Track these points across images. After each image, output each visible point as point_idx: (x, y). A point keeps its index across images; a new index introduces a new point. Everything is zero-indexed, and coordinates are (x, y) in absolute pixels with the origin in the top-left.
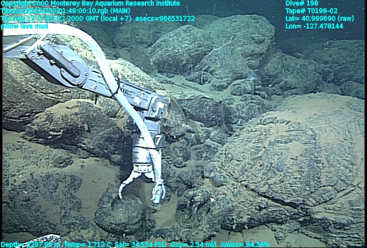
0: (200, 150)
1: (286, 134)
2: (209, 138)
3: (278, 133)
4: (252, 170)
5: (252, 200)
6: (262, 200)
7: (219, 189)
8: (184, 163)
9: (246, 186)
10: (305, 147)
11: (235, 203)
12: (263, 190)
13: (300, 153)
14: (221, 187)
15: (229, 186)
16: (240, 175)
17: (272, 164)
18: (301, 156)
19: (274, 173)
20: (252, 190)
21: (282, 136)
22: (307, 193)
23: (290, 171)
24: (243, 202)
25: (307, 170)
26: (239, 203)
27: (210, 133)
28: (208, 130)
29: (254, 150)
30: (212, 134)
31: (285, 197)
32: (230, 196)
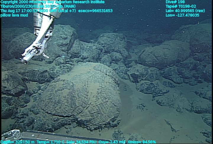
0: (35, 97)
1: (62, 86)
2: (40, 89)
3: (59, 86)
4: (49, 105)
5: (52, 118)
6: (55, 117)
7: (37, 115)
8: (25, 105)
9: (47, 113)
10: (69, 91)
11: (45, 121)
12: (53, 113)
13: (67, 94)
14: (38, 114)
15: (41, 113)
16: (44, 108)
17: (56, 101)
18: (67, 95)
19: (57, 104)
20: (50, 114)
21: (60, 87)
22: (72, 111)
23: (63, 102)
24: (48, 119)
25: (70, 101)
26: (47, 120)
27: (40, 87)
28: (39, 86)
29: (49, 95)
30: (42, 88)
31: (63, 114)
32: (42, 118)
